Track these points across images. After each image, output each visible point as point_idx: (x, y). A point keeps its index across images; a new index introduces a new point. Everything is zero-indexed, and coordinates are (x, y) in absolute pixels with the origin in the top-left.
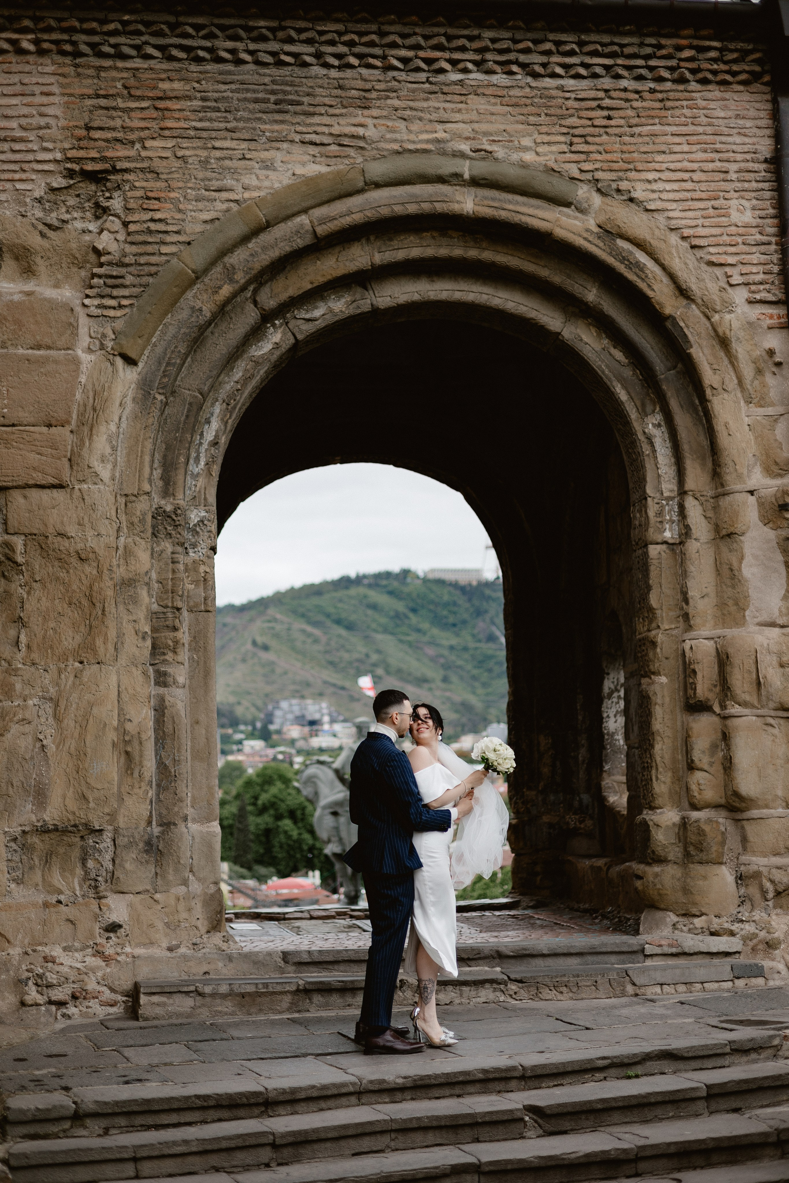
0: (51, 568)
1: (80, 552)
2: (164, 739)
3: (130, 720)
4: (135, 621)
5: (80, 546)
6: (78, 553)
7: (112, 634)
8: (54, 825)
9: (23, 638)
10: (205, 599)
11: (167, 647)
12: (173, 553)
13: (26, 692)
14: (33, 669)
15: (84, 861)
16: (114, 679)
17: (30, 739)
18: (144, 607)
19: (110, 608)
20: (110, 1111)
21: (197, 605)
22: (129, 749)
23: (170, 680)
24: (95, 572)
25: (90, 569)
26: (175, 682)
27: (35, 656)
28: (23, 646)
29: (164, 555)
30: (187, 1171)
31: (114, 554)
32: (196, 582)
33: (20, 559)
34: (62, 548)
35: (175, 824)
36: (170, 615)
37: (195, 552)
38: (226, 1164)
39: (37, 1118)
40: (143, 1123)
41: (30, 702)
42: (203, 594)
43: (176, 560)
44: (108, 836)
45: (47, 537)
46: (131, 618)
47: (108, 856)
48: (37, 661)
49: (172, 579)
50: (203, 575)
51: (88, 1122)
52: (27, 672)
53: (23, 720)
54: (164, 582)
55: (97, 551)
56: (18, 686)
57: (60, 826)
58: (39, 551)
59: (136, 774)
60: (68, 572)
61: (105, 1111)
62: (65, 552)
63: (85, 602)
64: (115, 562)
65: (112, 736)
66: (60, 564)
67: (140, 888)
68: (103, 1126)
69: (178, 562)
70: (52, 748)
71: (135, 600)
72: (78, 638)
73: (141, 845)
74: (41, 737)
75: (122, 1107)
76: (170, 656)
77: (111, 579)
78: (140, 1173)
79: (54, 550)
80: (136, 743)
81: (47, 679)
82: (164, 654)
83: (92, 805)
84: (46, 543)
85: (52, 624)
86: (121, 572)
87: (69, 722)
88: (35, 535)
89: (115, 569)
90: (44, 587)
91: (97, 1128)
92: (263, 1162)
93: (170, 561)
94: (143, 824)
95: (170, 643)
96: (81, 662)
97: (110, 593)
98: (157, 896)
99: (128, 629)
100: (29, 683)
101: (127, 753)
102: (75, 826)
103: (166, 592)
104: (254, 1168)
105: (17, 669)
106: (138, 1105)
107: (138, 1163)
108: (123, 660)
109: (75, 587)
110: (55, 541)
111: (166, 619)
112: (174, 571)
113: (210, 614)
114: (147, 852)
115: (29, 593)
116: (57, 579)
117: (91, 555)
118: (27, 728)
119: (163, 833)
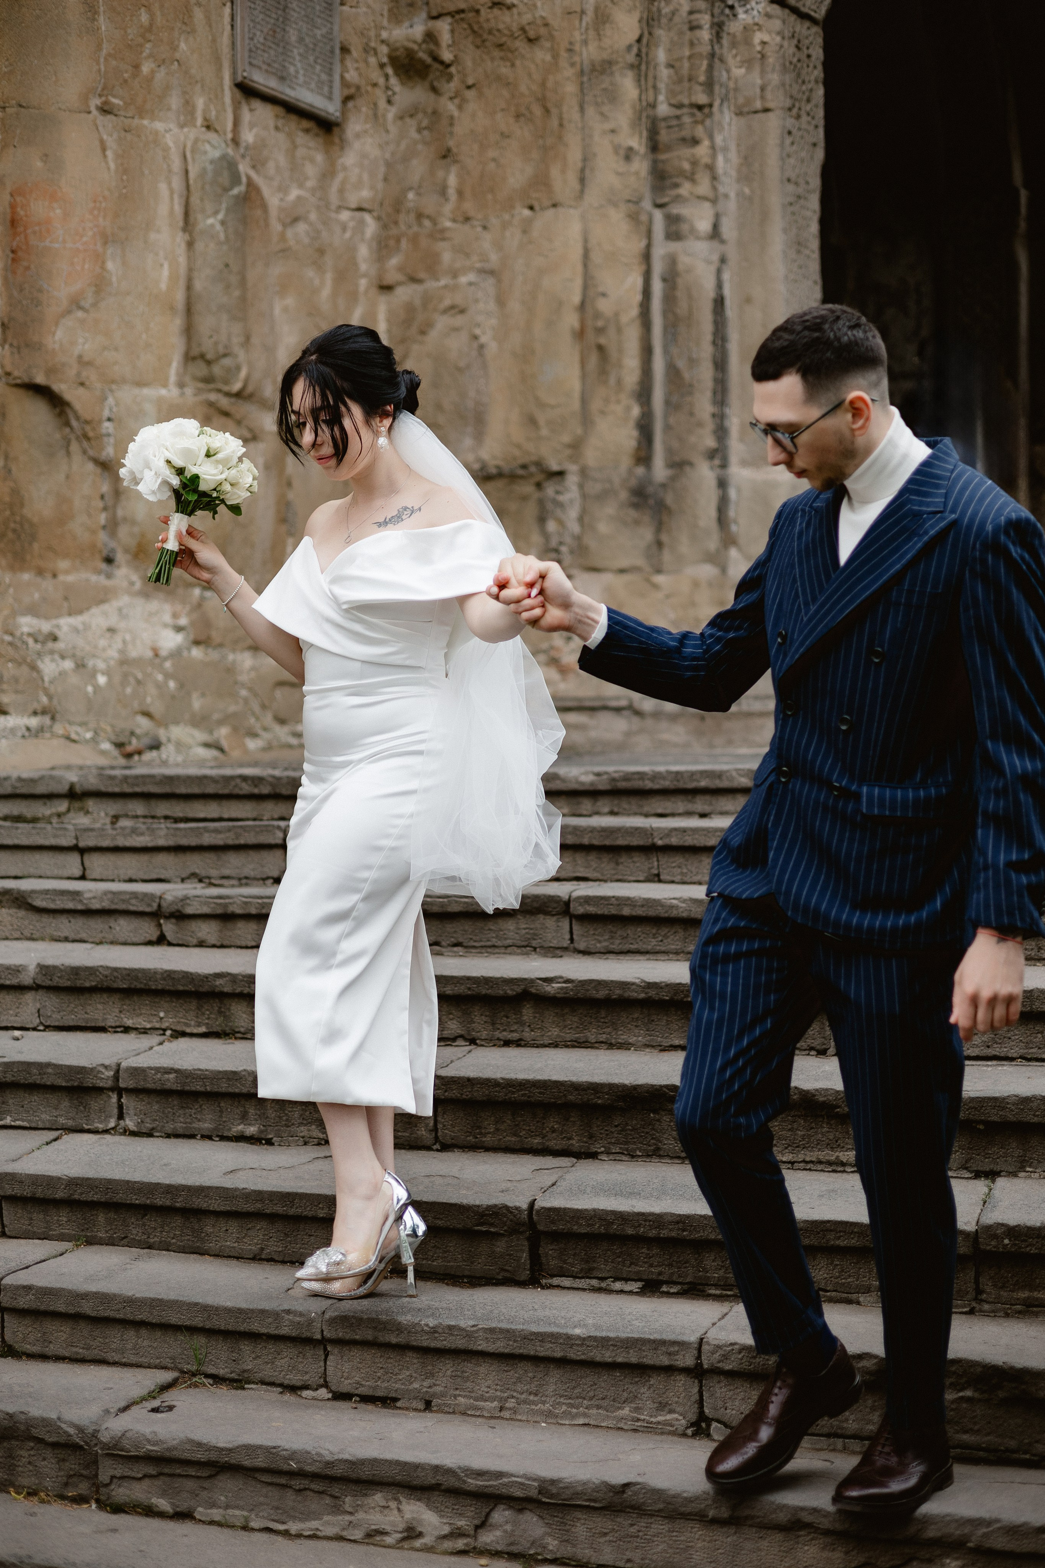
0: (489, 63)
1: (527, 28)
2: (674, 326)
3: (604, 295)
4: (613, 131)
5: (527, 18)
6: (523, 29)
7: (574, 155)
8: (498, 467)
9: (452, 181)
10: (763, 89)
11: (682, 173)
12: (691, 13)
13: (458, 265)
14: (466, 228)
15: (542, 520)
16: (575, 230)
17: (464, 337)
18: (627, 107)
19: (572, 113)
20: (117, 790)
21: (749, 101)
22: (602, 341)
23: (684, 228)
24: (548, 58)
25: (541, 55)
26: (693, 230)
27: (469, 206)
28: (452, 192)
29: (677, 19)
30: (155, 876)
31: (577, 22)
32: (748, 63)
33: (447, 56)
34: (501, 26)
35: (691, 464)
36: (687, 120)
37: (746, 12)
38: (214, 873)
39: (18, 791)
40: (169, 813)
41: (463, 280)
42: (759, 82)
43: (695, 23)
44: (572, 480)
45: (478, 12)
46: (608, 126)
47: (573, 513)
48: (471, 213)
49: (690, 57)
50: (759, 48)
51: (91, 803)
52: (460, 233)
53: (452, 307)
54: (677, 64)
55: (551, 22)
56: (447, 257)
57: (506, 469)
58: (471, 39)
59: (612, 381)
60: (513, 65)
61: (110, 790)
62: (506, 32)
63: (537, 111)
64: (577, 36)
65: (571, 320)
66: (502, 54)
67: (624, 563)
68: (112, 813)
69: (699, 27)
70: (492, 347)
71: (612, 96)
72: (529, 170)
73: (624, 495)
74: (477, 331)
75: (134, 785)
76: (685, 189)
77: (573, 65)
78: (88, 873)
79: (490, 32)
80: (612, 332)
81: (486, 242)
82: (676, 186)
83: (544, 432)
84: (478, 22)
85: (491, 153)
86: (591, 52)
87: (514, 306)
88: (463, 11)
89: (577, 47)
90: (481, 95)
91: (102, 814)
92: (270, 874)
93: (685, 28)
94: (626, 462)
95: (686, 166)
96: (531, 208)
97: (571, 88)
98: (659, 579)
99: (603, 148)
100: (463, 251)
101: (600, 348)
102: (524, 467)
103: (680, 81)
104: (255, 882)
105: (443, 230)
106: (156, 784)
107: (86, 857)
108: (593, 197)
109: (523, 88)
110: (490, 16)
111: (680, 126)
112: (692, 44)
113: (770, 114)
114: (636, 506)
115: (460, 107)
116: (499, 78)
117: (543, 31)
118: (459, 320)
119: (673, 479)
